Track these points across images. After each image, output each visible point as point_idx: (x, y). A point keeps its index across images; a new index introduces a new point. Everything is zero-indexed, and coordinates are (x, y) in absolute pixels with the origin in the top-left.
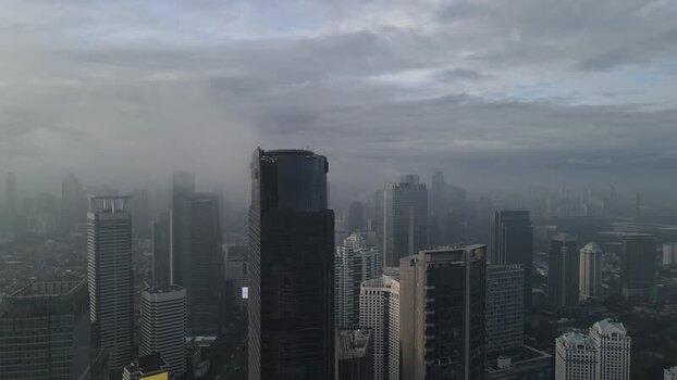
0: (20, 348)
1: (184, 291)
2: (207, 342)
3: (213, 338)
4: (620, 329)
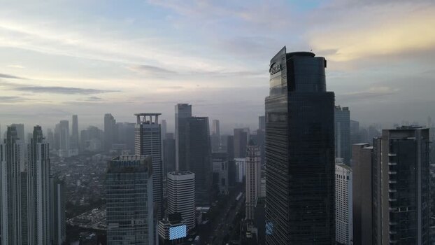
0: (118, 192)
1: (194, 174)
2: (204, 210)
3: (208, 208)
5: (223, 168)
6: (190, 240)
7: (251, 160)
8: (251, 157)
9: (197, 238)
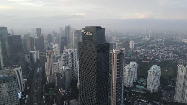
1: (21, 67)
3: (26, 80)
4: (135, 63)
5: (28, 58)
6: (24, 98)
7: (49, 57)
8: (49, 56)
9: (27, 96)
